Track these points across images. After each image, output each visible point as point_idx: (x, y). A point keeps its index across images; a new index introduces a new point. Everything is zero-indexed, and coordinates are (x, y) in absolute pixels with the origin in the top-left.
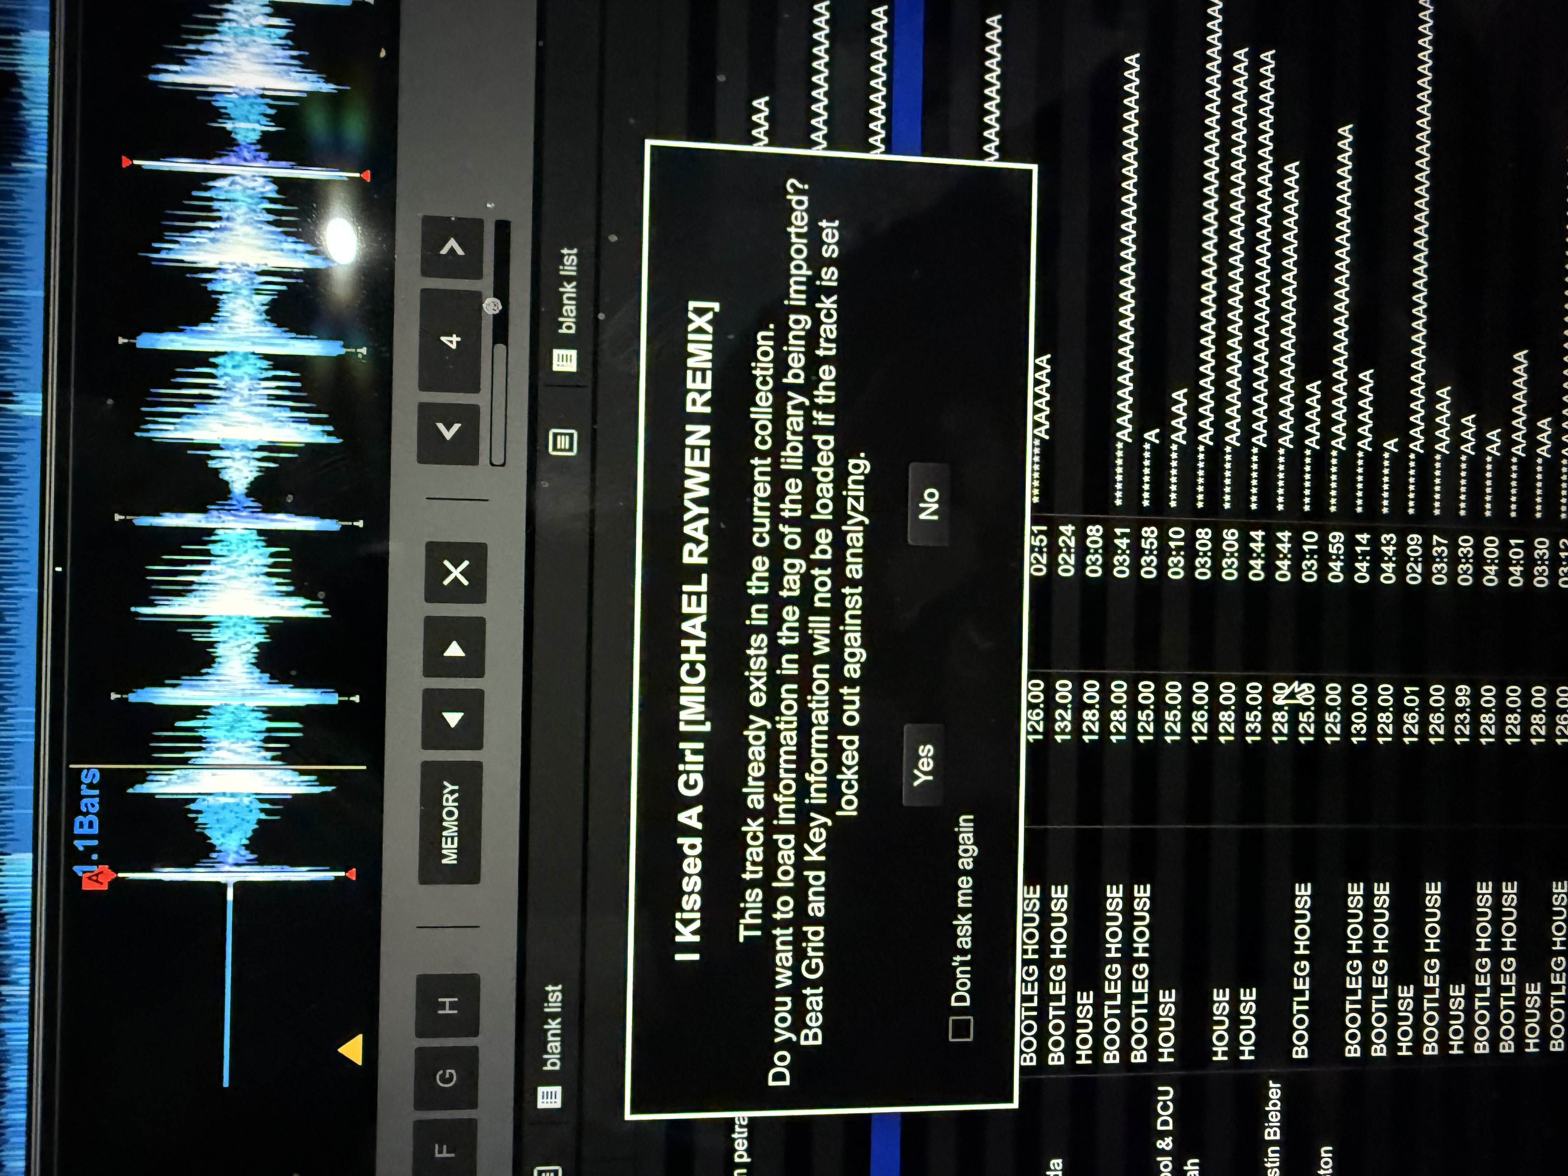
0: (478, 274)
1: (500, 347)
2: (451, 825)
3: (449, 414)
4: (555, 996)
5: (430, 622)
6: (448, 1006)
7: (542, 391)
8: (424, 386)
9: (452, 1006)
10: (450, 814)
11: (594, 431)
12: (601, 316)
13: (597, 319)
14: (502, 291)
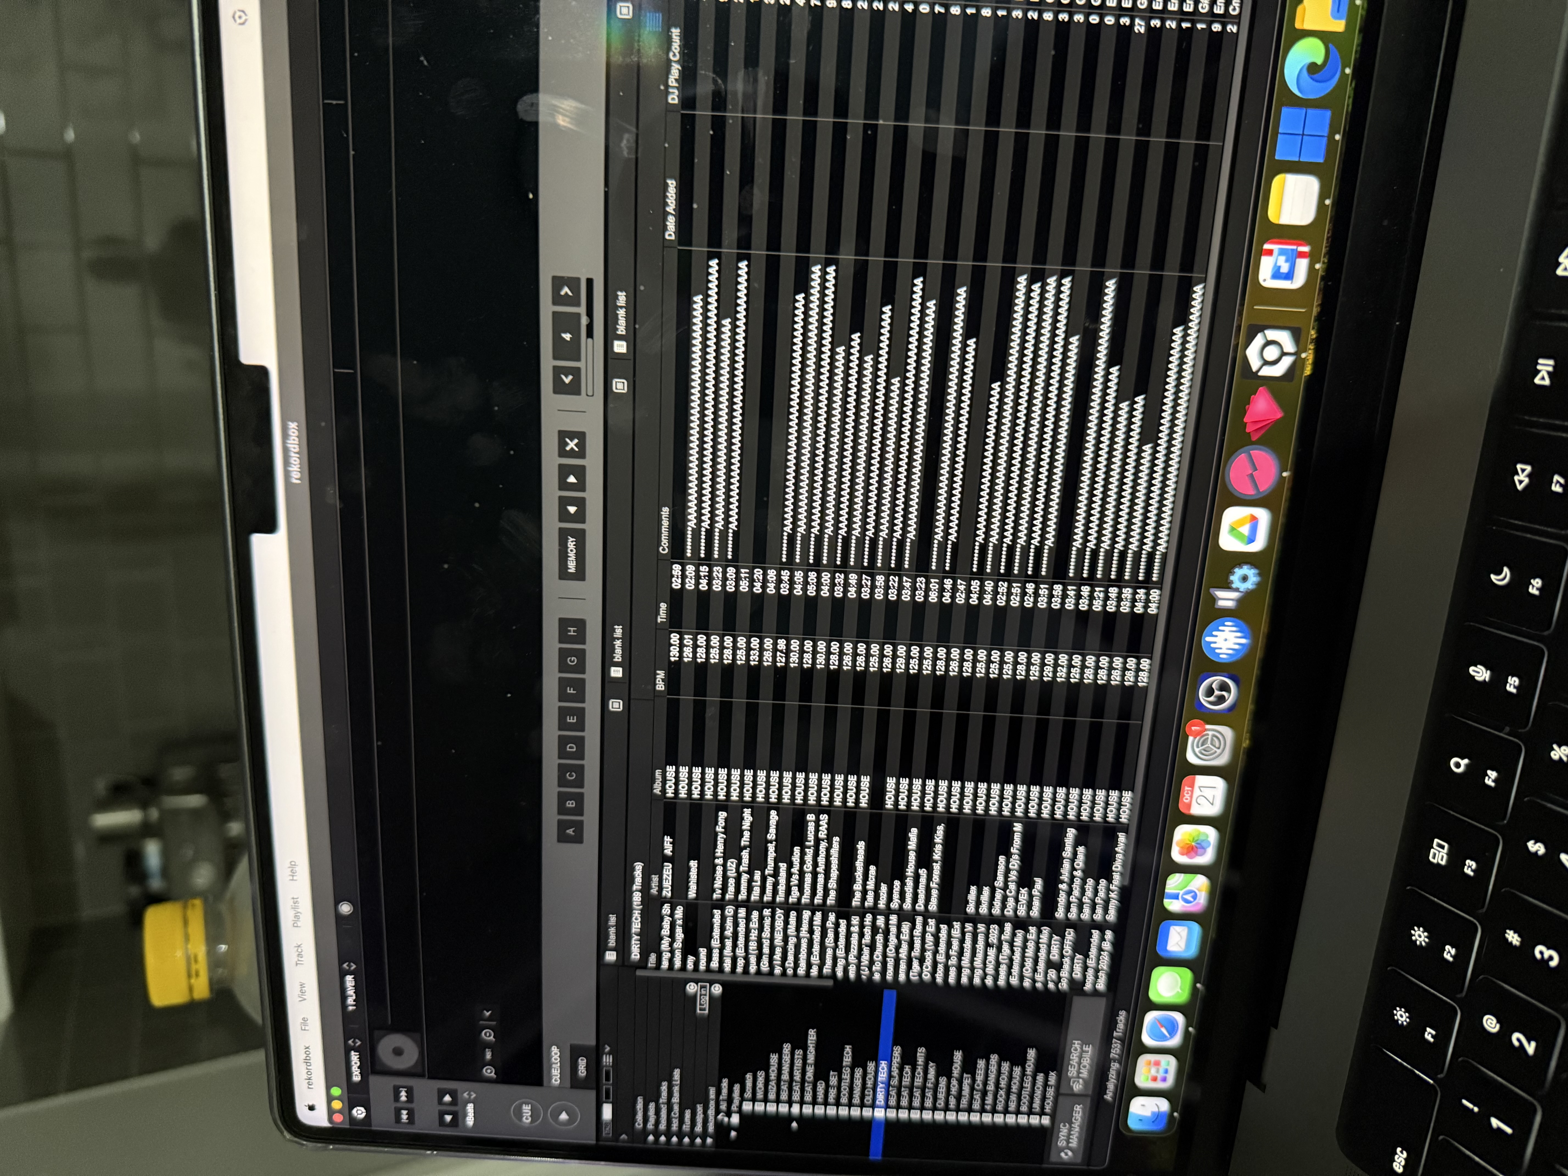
0: (578, 304)
1: (590, 340)
2: (572, 556)
3: (567, 371)
4: (618, 631)
5: (561, 466)
6: (572, 631)
7: (610, 361)
8: (555, 358)
9: (574, 631)
10: (572, 551)
11: (634, 382)
12: (637, 326)
13: (635, 328)
14: (590, 313)
